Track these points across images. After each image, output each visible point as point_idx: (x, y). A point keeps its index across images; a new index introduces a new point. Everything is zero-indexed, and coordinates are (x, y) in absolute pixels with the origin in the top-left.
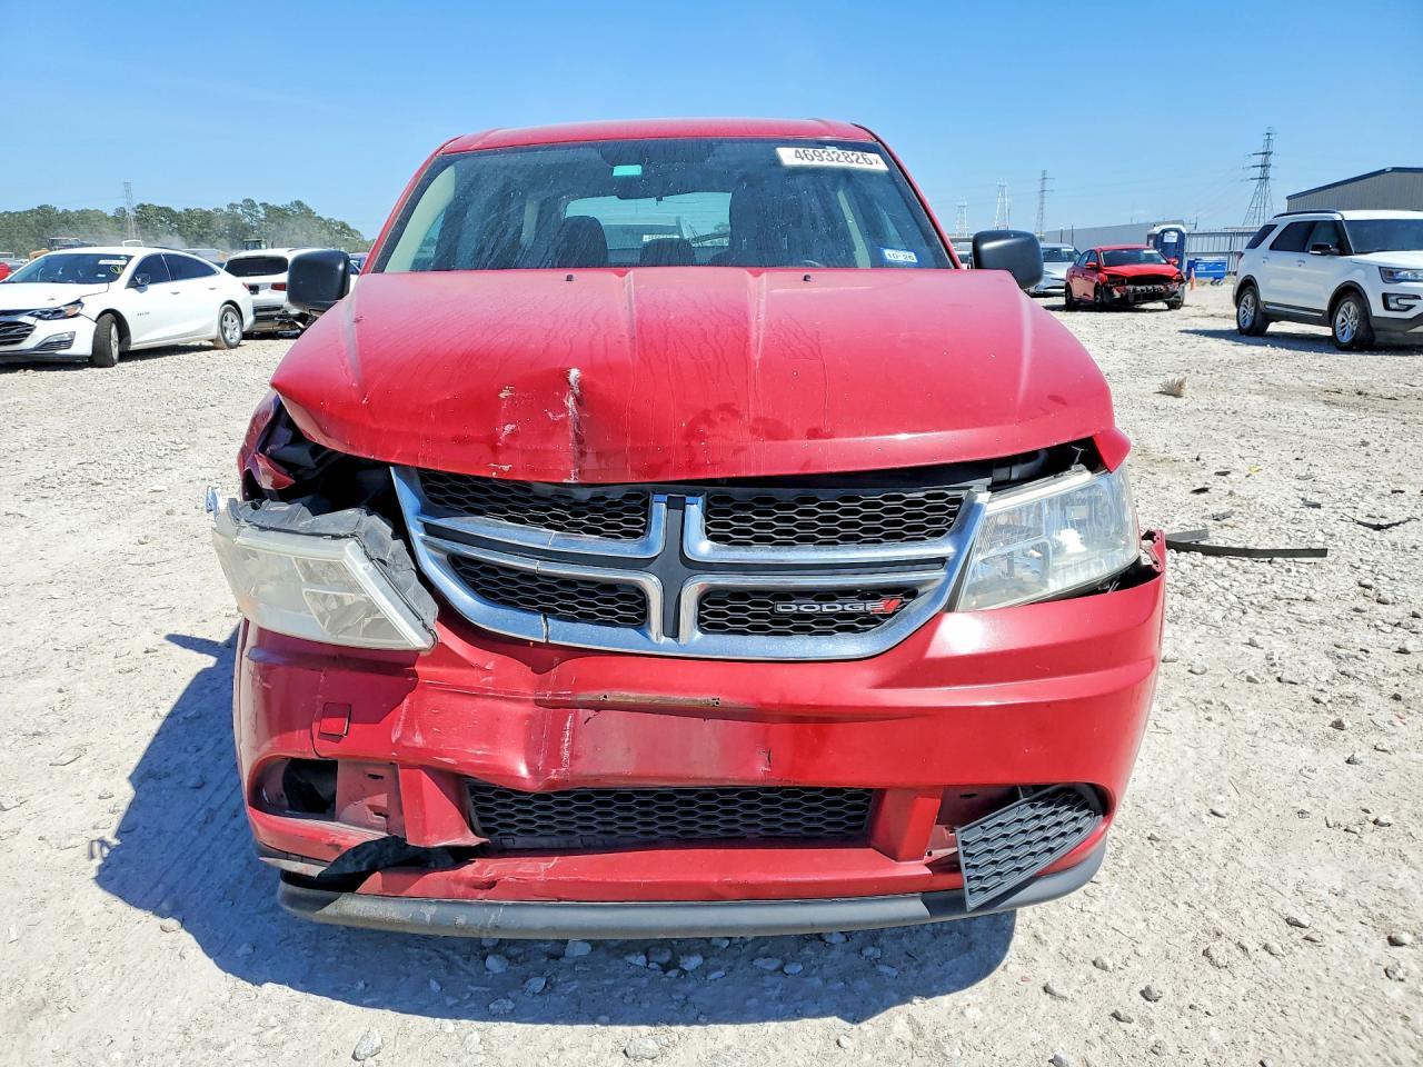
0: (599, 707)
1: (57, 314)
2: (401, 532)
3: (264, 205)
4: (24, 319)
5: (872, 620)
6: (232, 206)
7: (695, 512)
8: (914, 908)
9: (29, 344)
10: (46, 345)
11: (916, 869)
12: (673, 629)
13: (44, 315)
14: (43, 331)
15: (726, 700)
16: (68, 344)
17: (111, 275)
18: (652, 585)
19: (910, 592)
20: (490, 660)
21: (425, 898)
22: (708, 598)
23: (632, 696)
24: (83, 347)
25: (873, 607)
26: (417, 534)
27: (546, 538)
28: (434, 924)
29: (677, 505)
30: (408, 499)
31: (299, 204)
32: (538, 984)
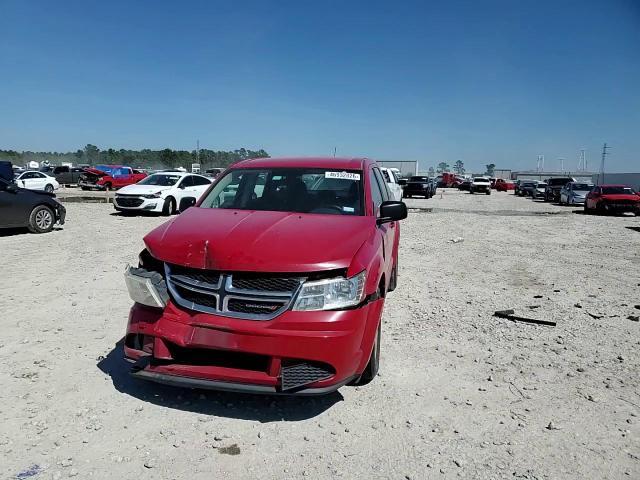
0: (201, 326)
1: (152, 197)
2: (164, 278)
3: (249, 151)
4: (141, 198)
5: (271, 311)
6: (237, 151)
7: (230, 279)
8: (273, 390)
9: (142, 207)
10: (147, 207)
11: (274, 378)
12: (221, 309)
13: (148, 197)
14: (147, 202)
15: (228, 327)
16: (155, 207)
17: (173, 183)
18: (218, 296)
19: (282, 304)
20: (181, 313)
21: (157, 372)
22: (230, 301)
23: (208, 324)
24: (159, 209)
25: (272, 308)
26: (168, 278)
27: (196, 283)
28: (158, 379)
29: (225, 277)
30: (167, 269)
31: (262, 151)
32: (188, 403)
